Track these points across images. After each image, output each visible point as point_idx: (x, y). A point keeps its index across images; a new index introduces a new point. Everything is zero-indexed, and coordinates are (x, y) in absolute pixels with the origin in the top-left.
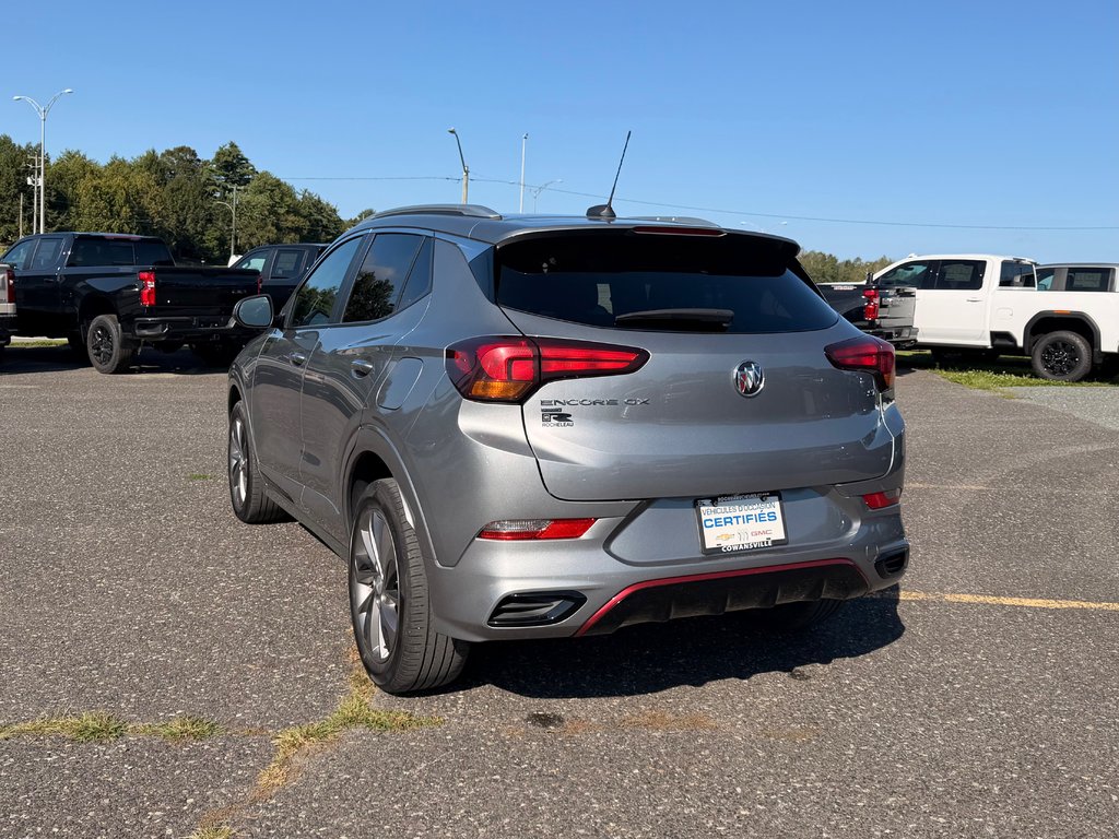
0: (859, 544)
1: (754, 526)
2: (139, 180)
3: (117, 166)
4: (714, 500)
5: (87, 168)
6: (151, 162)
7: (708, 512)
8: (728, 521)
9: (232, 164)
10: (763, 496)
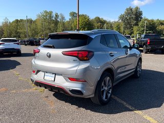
7: (46, 74)
8: (48, 76)
10: (53, 74)
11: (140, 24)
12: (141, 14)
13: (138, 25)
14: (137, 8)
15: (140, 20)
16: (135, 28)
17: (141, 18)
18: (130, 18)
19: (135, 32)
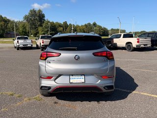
0: (99, 84)
1: (79, 79)
2: (84, 27)
3: (82, 26)
4: (72, 75)
5: (78, 26)
6: (86, 25)
7: (71, 77)
8: (75, 79)
9: (95, 24)
10: (81, 75)
11: (44, 25)
12: (43, 16)
13: (42, 26)
14: (40, 11)
15: (44, 22)
16: (40, 29)
17: (44, 20)
18: (34, 19)
19: (40, 32)
